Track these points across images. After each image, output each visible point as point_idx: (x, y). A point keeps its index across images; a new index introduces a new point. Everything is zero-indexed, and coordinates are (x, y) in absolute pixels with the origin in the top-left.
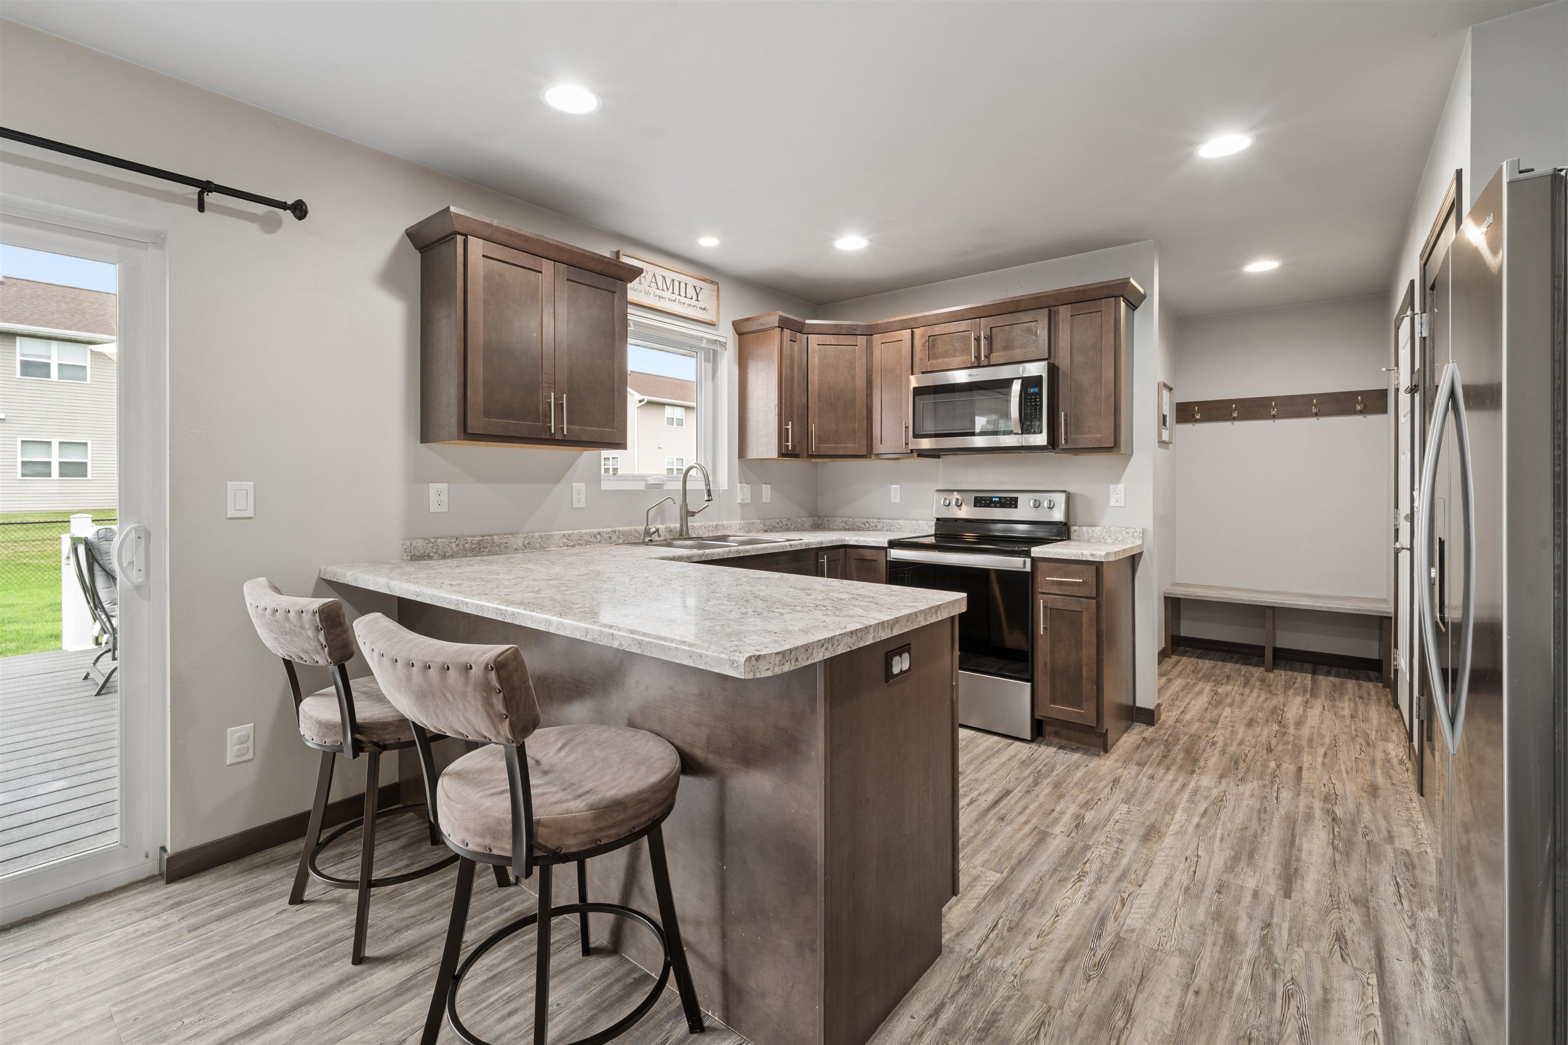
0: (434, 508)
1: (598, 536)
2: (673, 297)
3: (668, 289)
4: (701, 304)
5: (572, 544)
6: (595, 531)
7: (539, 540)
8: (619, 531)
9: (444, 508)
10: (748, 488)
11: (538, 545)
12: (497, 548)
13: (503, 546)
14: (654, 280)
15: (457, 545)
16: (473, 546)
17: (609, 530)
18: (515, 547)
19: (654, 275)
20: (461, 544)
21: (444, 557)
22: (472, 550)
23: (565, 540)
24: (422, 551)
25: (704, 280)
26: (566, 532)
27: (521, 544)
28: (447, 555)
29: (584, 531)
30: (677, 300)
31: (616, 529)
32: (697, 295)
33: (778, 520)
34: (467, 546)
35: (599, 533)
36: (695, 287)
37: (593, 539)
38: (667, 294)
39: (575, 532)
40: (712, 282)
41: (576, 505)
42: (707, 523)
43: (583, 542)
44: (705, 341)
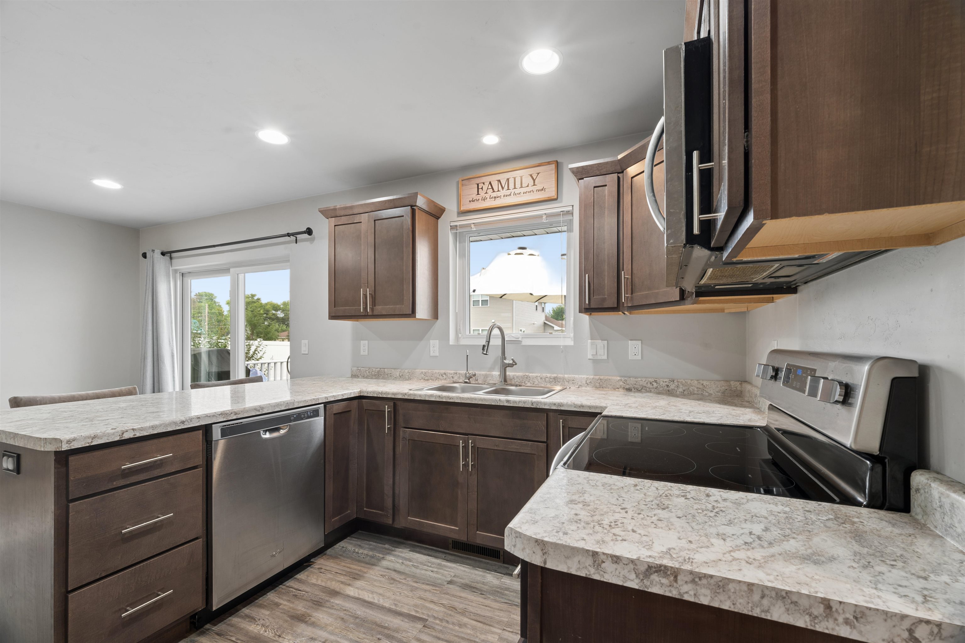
0: (362, 353)
1: (444, 375)
2: (508, 192)
3: (503, 188)
4: (539, 187)
5: (427, 378)
6: (443, 371)
7: (408, 374)
8: (459, 374)
9: (366, 353)
10: (600, 344)
11: (407, 377)
12: (386, 376)
13: (389, 375)
14: (490, 187)
15: (369, 372)
16: (376, 373)
17: (453, 372)
18: (395, 376)
19: (490, 183)
20: (370, 372)
21: (364, 377)
22: (375, 375)
23: (423, 376)
24: (355, 373)
25: (539, 165)
26: (423, 371)
27: (398, 375)
28: (365, 376)
29: (435, 371)
30: (512, 194)
31: (458, 372)
32: (534, 180)
33: (652, 380)
34: (373, 373)
35: (445, 374)
36: (531, 176)
37: (441, 377)
38: (502, 193)
39: (429, 371)
40: (549, 163)
41: (432, 354)
42: (544, 375)
43: (434, 378)
44: (544, 217)
